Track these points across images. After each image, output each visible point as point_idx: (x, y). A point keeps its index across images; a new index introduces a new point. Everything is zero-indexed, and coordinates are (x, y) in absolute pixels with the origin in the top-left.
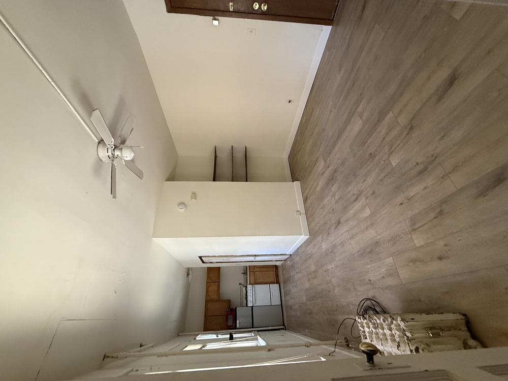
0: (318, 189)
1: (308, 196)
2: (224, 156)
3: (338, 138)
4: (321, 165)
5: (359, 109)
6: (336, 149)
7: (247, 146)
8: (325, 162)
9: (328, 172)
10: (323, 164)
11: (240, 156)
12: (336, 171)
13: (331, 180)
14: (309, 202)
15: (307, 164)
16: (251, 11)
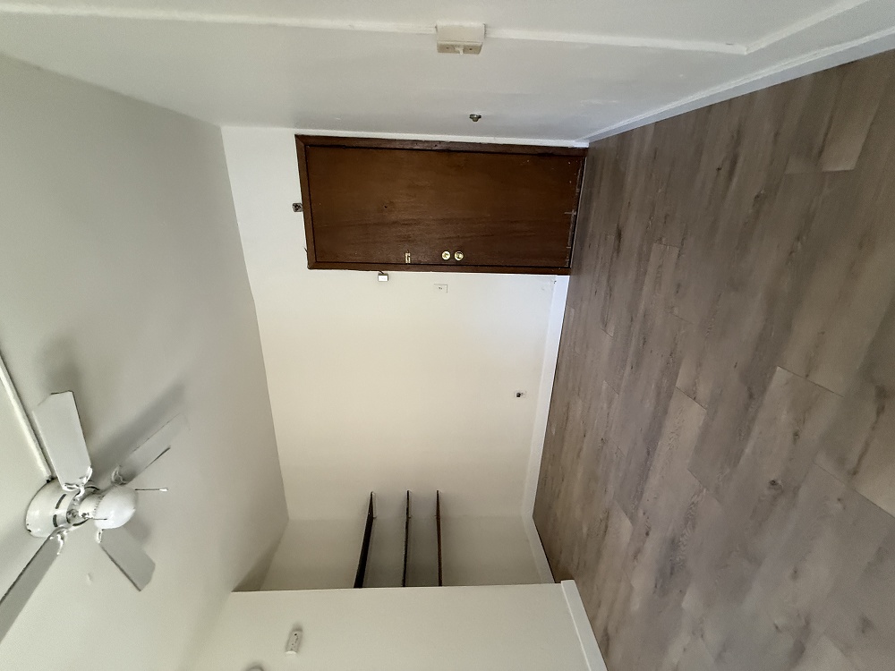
0: (636, 605)
1: (611, 630)
2: (389, 518)
3: (648, 453)
4: (623, 528)
5: (681, 382)
6: (654, 481)
7: (440, 491)
8: (632, 519)
9: (652, 548)
10: (627, 523)
11: (424, 515)
12: (674, 544)
13: (670, 574)
14: (618, 651)
15: (585, 530)
16: (437, 262)
